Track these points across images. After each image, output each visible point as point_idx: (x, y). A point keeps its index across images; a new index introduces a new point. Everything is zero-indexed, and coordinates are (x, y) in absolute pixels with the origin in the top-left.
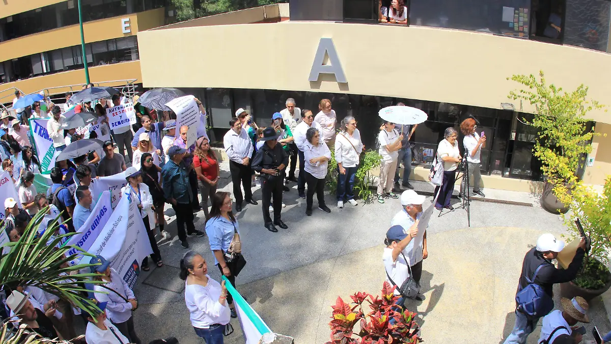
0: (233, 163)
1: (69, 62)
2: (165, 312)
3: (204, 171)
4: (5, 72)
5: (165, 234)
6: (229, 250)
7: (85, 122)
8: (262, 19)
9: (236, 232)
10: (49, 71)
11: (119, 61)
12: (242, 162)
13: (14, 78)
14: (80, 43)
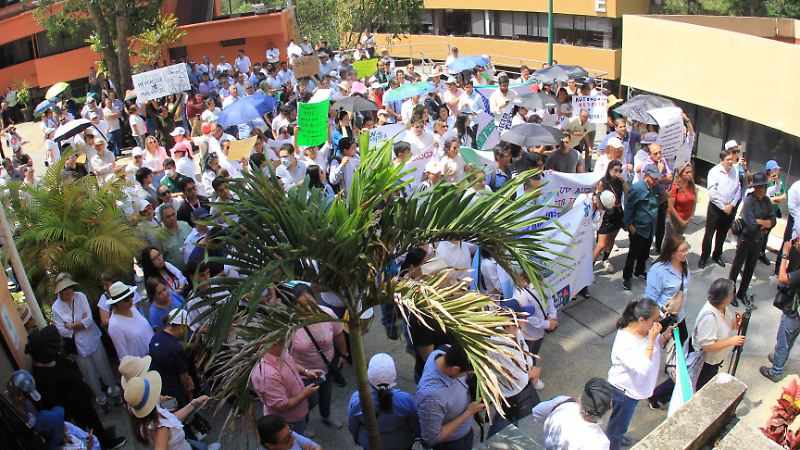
0: (712, 207)
1: (522, 30)
2: (576, 351)
3: (677, 204)
4: (433, 21)
5: (607, 264)
6: (665, 308)
7: (544, 105)
8: (773, 35)
9: (682, 288)
10: (493, 34)
11: (586, 45)
12: (723, 207)
13: (446, 31)
14: (548, 11)
